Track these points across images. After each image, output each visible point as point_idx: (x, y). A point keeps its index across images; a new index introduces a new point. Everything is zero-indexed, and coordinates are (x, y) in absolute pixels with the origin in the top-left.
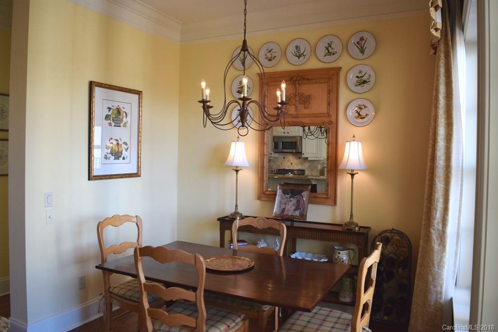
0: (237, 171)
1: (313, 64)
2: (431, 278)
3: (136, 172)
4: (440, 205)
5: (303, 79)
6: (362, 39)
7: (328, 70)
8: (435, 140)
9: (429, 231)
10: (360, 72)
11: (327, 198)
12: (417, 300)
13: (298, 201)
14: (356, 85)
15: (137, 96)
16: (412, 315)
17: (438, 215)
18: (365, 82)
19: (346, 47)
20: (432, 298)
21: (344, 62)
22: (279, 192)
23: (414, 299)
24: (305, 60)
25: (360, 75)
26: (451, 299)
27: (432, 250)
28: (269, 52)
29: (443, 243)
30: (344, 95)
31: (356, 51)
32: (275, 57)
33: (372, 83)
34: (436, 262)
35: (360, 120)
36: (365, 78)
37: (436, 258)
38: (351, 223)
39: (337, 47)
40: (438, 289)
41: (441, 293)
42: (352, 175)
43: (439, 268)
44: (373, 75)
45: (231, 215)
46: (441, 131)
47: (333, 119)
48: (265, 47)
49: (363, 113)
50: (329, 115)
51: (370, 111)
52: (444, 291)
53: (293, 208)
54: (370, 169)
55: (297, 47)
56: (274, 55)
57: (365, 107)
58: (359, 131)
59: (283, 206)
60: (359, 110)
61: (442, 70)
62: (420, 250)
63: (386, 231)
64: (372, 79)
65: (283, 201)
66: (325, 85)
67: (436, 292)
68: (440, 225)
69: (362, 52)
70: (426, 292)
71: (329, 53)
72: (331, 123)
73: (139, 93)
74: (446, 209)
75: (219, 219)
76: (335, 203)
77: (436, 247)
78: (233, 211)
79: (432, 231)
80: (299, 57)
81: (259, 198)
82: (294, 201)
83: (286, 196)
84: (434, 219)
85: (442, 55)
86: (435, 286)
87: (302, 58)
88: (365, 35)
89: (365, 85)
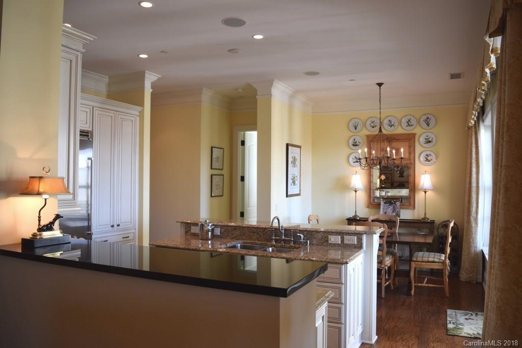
0: (356, 191)
1: (399, 131)
2: (471, 240)
3: (299, 193)
4: (474, 205)
5: (394, 139)
6: (428, 118)
7: (409, 135)
8: (471, 174)
9: (470, 218)
10: (427, 136)
11: (410, 205)
12: (464, 253)
13: (394, 207)
14: (425, 143)
15: (299, 149)
16: (462, 260)
17: (474, 210)
18: (430, 142)
19: (419, 122)
20: (473, 250)
21: (417, 130)
22: (382, 203)
23: (463, 253)
24: (394, 129)
25: (427, 138)
26: (482, 250)
27: (471, 226)
28: (373, 122)
29: (476, 223)
30: (418, 149)
31: (425, 125)
32: (376, 126)
33: (433, 143)
34: (473, 232)
35: (427, 162)
36: (430, 140)
37: (474, 231)
38: (425, 218)
39: (413, 122)
40: (475, 245)
41: (477, 247)
42: (425, 192)
43: (475, 235)
44: (434, 137)
45: (353, 216)
46: (474, 170)
47: (412, 162)
48: (370, 120)
49: (429, 158)
50: (410, 160)
51: (433, 157)
52: (478, 246)
53: (392, 211)
54: (435, 189)
55: (389, 121)
56: (375, 124)
57: (430, 155)
58: (428, 168)
59: (385, 211)
60: (427, 157)
61: (474, 141)
62: (465, 227)
63: (444, 222)
64: (434, 140)
65: (385, 208)
66: (408, 143)
67: (475, 247)
68: (475, 214)
69: (428, 125)
70: (469, 247)
71: (409, 125)
72: (411, 164)
73: (300, 147)
74: (477, 207)
75: (347, 219)
76: (414, 208)
77: (473, 225)
78: (354, 215)
79: (471, 218)
80: (391, 126)
81: (368, 207)
82: (391, 207)
83: (387, 204)
84: (472, 212)
85: (474, 133)
86: (474, 244)
87: (393, 127)
88: (430, 116)
89: (430, 143)
